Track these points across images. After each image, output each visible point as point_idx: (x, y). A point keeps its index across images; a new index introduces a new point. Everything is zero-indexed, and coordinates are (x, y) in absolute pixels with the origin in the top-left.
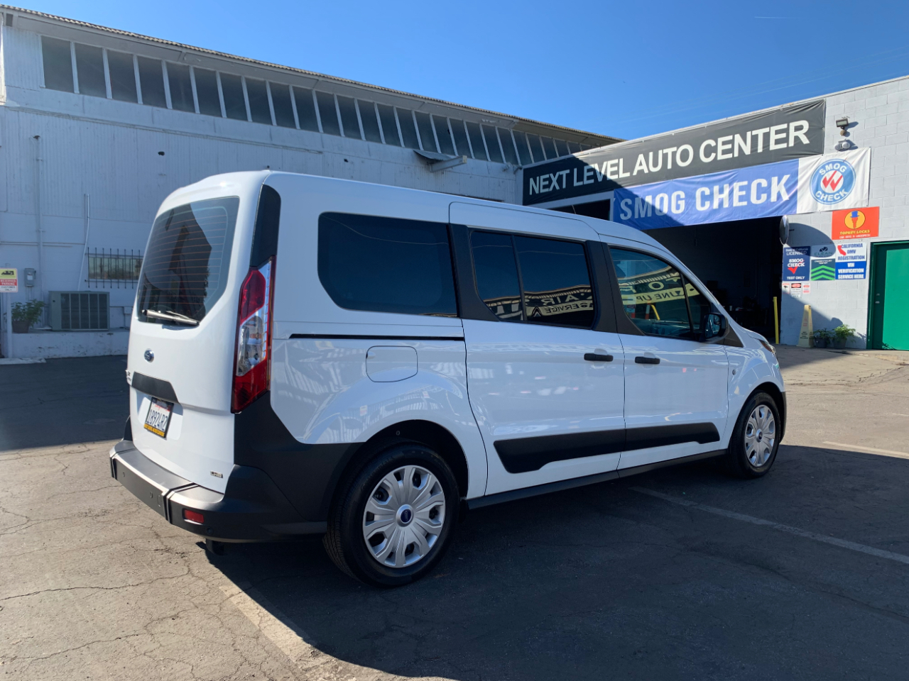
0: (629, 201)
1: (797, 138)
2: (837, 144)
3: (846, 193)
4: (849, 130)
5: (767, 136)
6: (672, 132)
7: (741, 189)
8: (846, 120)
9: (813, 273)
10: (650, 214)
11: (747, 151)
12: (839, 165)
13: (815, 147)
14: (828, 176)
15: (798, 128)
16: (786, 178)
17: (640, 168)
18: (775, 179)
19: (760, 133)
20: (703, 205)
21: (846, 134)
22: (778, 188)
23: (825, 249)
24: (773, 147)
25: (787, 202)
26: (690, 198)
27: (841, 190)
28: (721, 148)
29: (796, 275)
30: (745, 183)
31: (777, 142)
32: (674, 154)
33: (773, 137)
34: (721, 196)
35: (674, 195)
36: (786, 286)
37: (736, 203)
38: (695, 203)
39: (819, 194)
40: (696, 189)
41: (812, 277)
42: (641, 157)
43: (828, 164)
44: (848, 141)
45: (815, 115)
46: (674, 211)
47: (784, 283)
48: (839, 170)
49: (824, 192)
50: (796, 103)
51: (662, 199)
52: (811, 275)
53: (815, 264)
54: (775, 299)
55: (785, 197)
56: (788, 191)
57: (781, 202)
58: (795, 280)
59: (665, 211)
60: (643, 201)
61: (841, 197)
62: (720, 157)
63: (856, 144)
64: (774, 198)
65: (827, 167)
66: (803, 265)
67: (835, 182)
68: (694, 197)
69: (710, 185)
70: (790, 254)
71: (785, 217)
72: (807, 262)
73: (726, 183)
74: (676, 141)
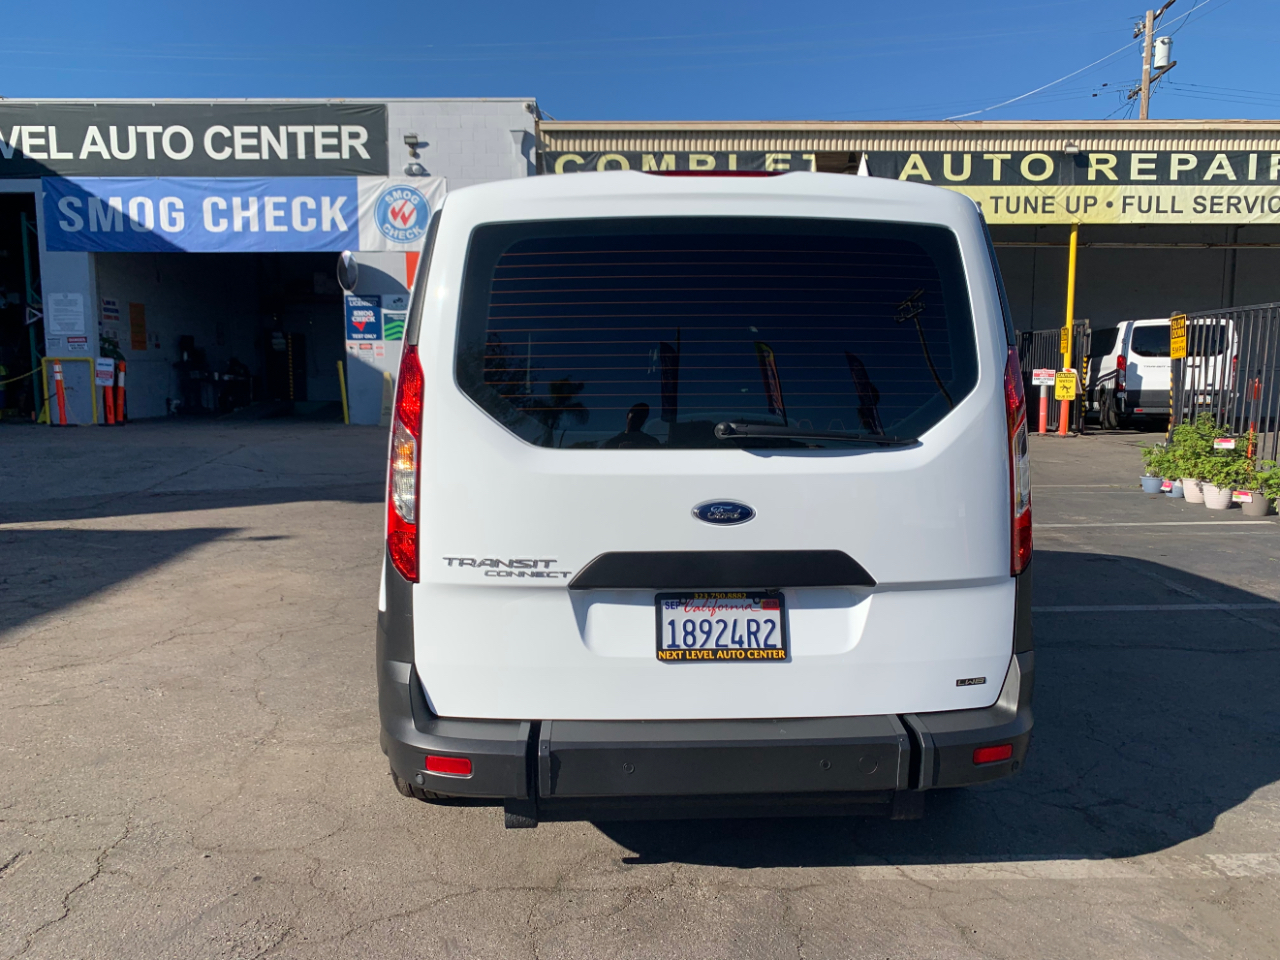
0: (78, 203)
1: (352, 149)
2: (406, 166)
3: (420, 231)
4: (419, 151)
5: (310, 138)
6: (153, 101)
7: (277, 206)
8: (415, 137)
9: (386, 330)
10: (119, 227)
11: (282, 153)
12: (409, 194)
13: (378, 165)
14: (397, 205)
15: (354, 136)
16: (341, 200)
17: (94, 149)
18: (326, 201)
19: (301, 131)
20: (216, 223)
21: (415, 155)
22: (331, 213)
23: (400, 300)
24: (320, 154)
25: (345, 234)
26: (193, 212)
27: (414, 226)
28: (239, 142)
29: (364, 333)
30: (283, 199)
31: (326, 148)
32: (158, 137)
33: (319, 142)
34: (246, 214)
35: (164, 203)
36: (353, 346)
37: (270, 227)
38: (202, 218)
39: (387, 228)
40: (203, 198)
41: (386, 336)
42: (93, 131)
43: (396, 190)
44: (419, 165)
45: (375, 120)
46: (165, 226)
47: (348, 343)
48: (410, 200)
49: (393, 227)
50: (349, 100)
51: (141, 207)
52: (384, 334)
53: (389, 320)
54: (340, 363)
55: (343, 227)
56: (346, 218)
57: (337, 234)
58: (364, 339)
59: (150, 224)
60: (105, 205)
61: (415, 236)
62: (240, 155)
63: (429, 169)
64: (326, 226)
65: (394, 193)
66: (372, 319)
67: (407, 215)
68: (200, 210)
69: (227, 195)
70: (354, 304)
71: (347, 254)
72: (377, 315)
73: (253, 196)
74: (163, 116)
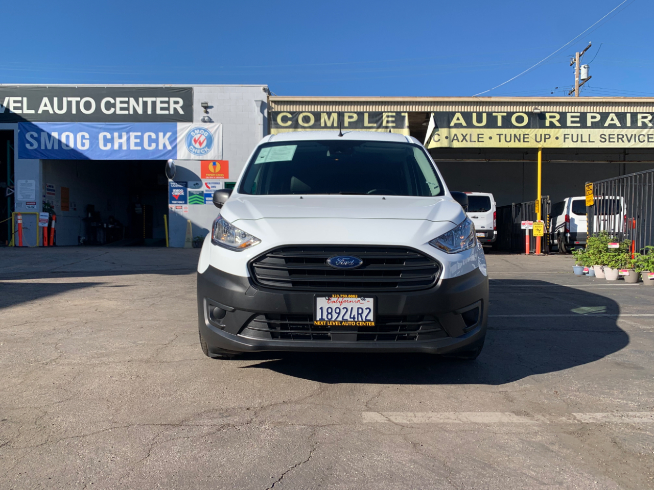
0: (35, 135)
1: (175, 109)
2: (202, 118)
3: (208, 149)
4: (208, 110)
5: (154, 103)
6: (76, 85)
7: (136, 137)
8: (207, 103)
9: (189, 199)
10: (56, 147)
11: (140, 111)
12: (203, 131)
13: (188, 117)
14: (197, 137)
15: (176, 103)
16: (169, 134)
17: (46, 108)
18: (161, 134)
19: (149, 100)
20: (105, 145)
21: (207, 112)
22: (164, 140)
23: (197, 184)
24: (159, 112)
25: (170, 151)
26: (94, 140)
27: (205, 147)
28: (118, 105)
29: (178, 200)
30: (139, 134)
31: (162, 109)
32: (78, 103)
33: (159, 105)
34: (121, 141)
35: (79, 135)
36: (172, 207)
37: (133, 147)
38: (98, 143)
39: (191, 148)
40: (99, 133)
41: (190, 202)
42: (45, 100)
43: (197, 129)
44: (208, 117)
45: (187, 95)
46: (79, 147)
47: (170, 206)
48: (203, 134)
49: (194, 147)
50: (174, 86)
51: (68, 137)
52: (188, 201)
53: (191, 194)
54: (165, 216)
55: (169, 148)
56: (171, 143)
57: (166, 151)
58: (178, 204)
59: (72, 145)
60: (49, 136)
61: (206, 152)
62: (118, 112)
63: (213, 120)
64: (161, 147)
65: (196, 131)
66: (183, 194)
67: (202, 141)
68: (98, 139)
69: (111, 131)
70: (174, 186)
71: (170, 161)
72: (185, 191)
73: (124, 132)
74: (81, 93)
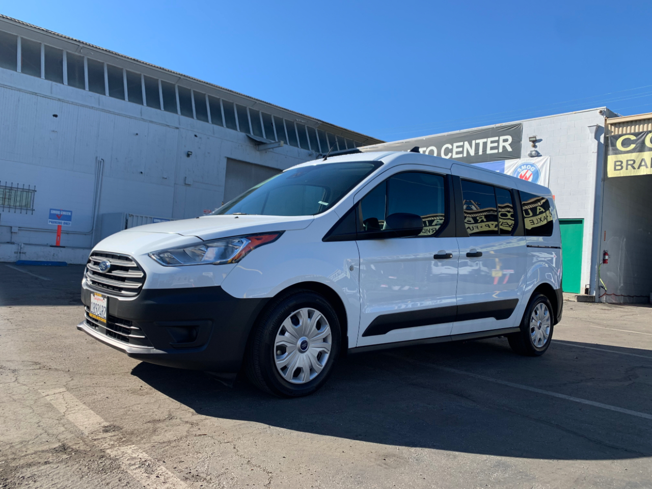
1: (504, 147)
2: (529, 152)
4: (537, 144)
5: (485, 144)
6: (424, 138)
8: (535, 137)
11: (472, 153)
12: (530, 166)
13: (515, 154)
14: (523, 173)
15: (506, 141)
19: (481, 142)
21: (535, 146)
24: (489, 151)
28: (455, 150)
31: (492, 148)
33: (489, 145)
43: (523, 165)
44: (536, 151)
45: (516, 133)
48: (530, 170)
50: (504, 124)
62: (455, 156)
63: (541, 153)
65: (522, 167)
67: (528, 177)
74: (427, 144)
